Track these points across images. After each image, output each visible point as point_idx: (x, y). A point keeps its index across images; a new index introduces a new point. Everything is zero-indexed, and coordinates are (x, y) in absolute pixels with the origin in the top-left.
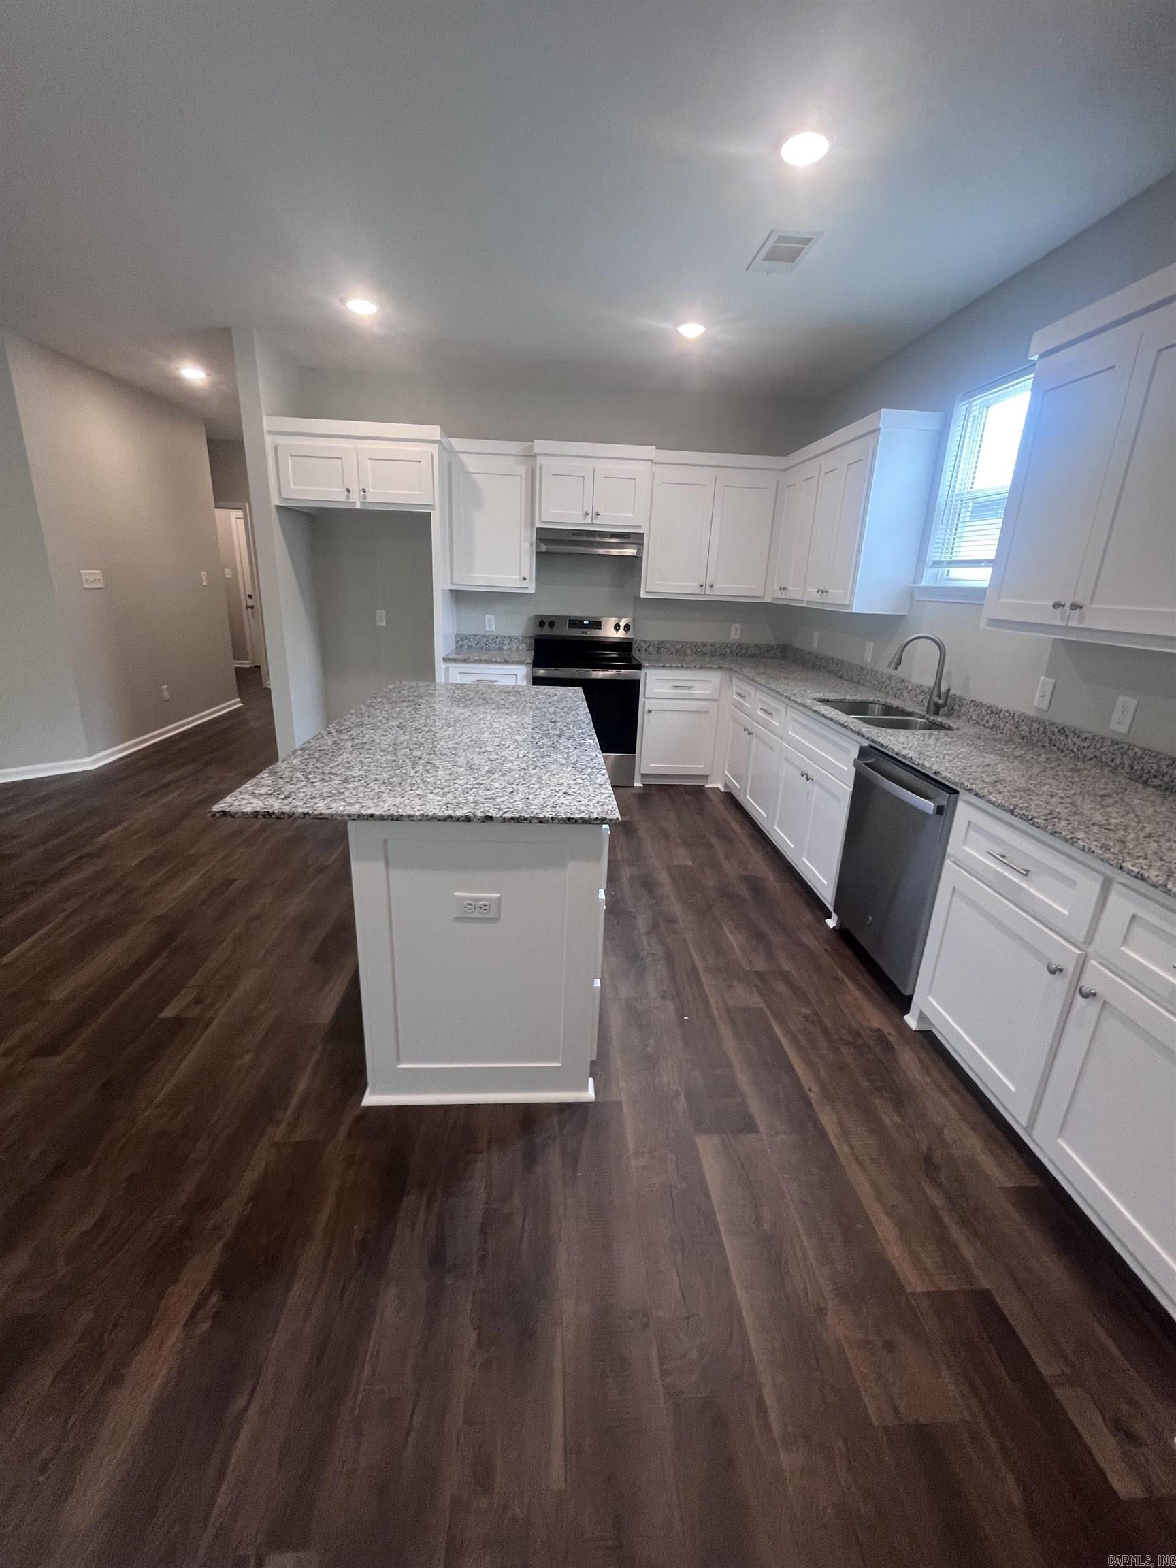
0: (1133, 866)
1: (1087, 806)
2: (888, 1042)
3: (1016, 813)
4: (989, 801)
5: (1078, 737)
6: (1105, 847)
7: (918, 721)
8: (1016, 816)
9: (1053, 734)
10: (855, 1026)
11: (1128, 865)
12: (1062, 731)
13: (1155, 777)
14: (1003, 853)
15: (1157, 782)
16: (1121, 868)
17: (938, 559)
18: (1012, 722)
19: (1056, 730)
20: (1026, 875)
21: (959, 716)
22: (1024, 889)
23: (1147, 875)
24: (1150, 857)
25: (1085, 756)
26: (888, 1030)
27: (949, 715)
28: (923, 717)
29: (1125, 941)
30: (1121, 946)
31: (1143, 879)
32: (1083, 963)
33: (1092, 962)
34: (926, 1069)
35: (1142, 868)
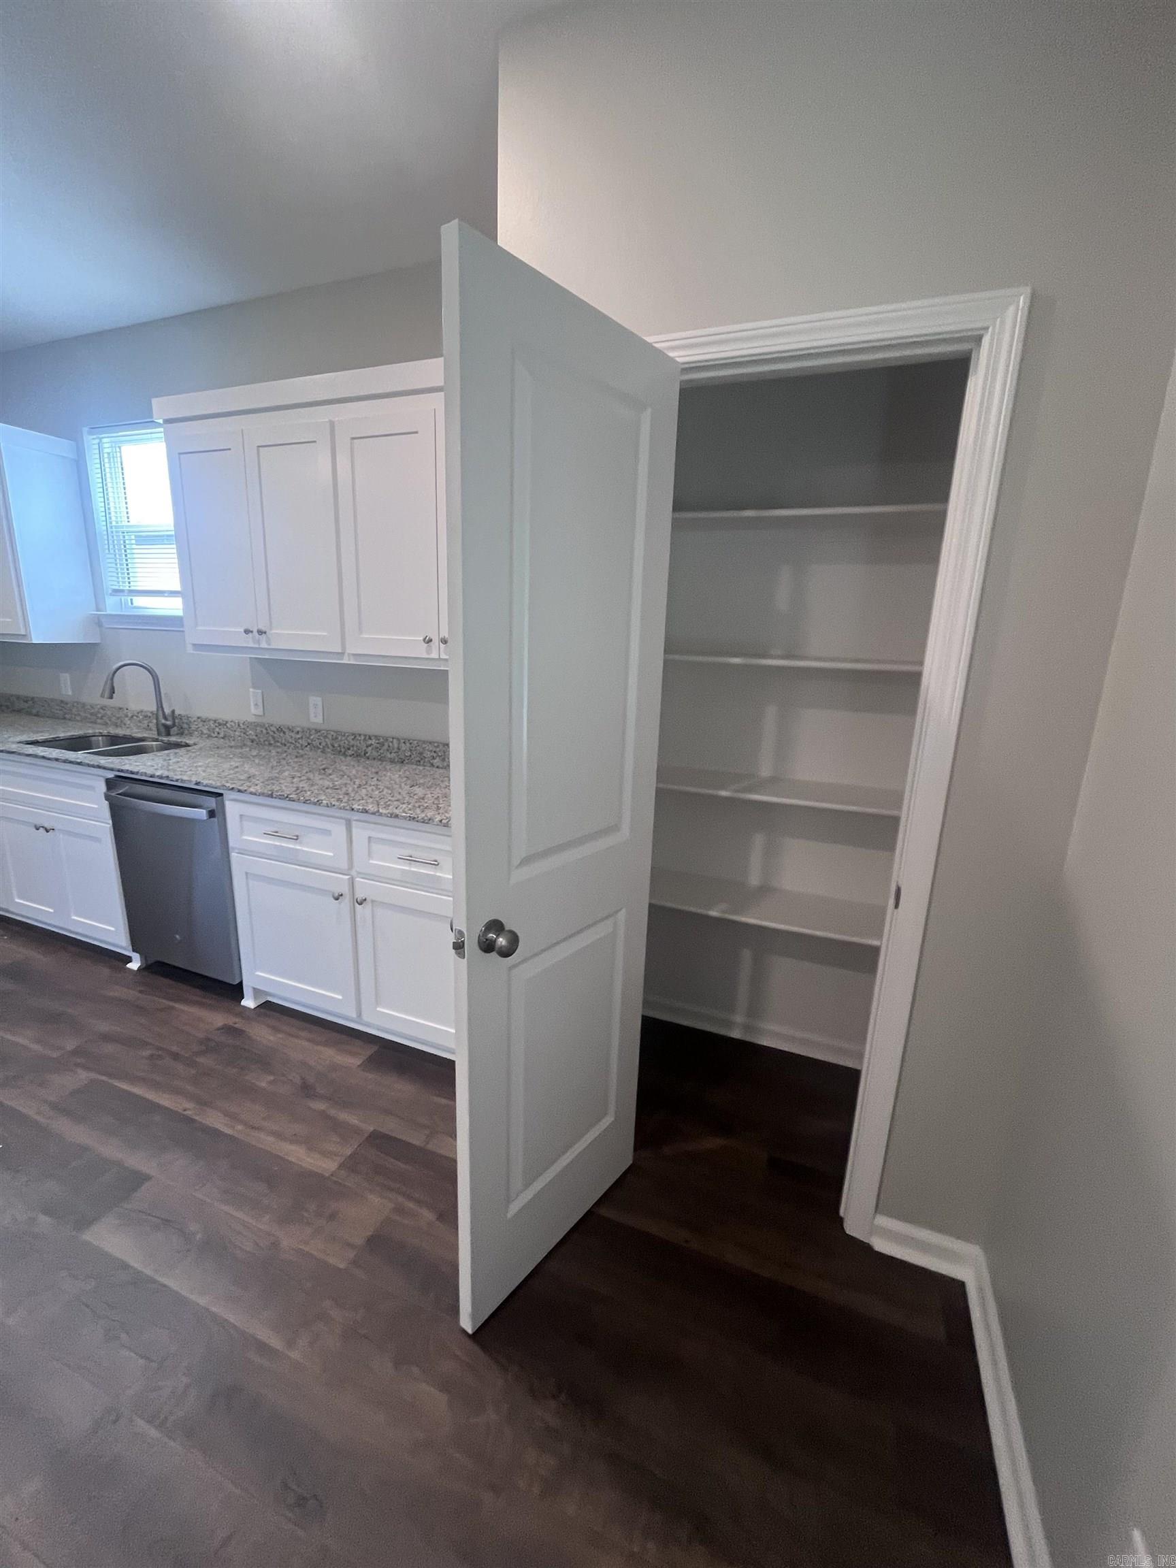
0: (359, 805)
1: (317, 778)
2: (236, 1030)
3: (274, 796)
4: (251, 793)
5: (293, 731)
6: (339, 800)
7: (152, 745)
8: (275, 798)
9: (274, 732)
10: (201, 1035)
11: (356, 806)
12: (280, 730)
13: (349, 749)
14: (275, 829)
15: (350, 752)
16: (353, 809)
17: (117, 588)
18: (239, 729)
19: (275, 730)
20: (297, 839)
21: (191, 733)
22: (299, 849)
23: (367, 809)
24: (365, 798)
25: (302, 745)
26: (231, 1020)
27: (180, 734)
28: (157, 740)
29: (370, 855)
30: (369, 860)
31: (367, 812)
32: (352, 882)
33: (357, 879)
34: (276, 1030)
35: (363, 805)
